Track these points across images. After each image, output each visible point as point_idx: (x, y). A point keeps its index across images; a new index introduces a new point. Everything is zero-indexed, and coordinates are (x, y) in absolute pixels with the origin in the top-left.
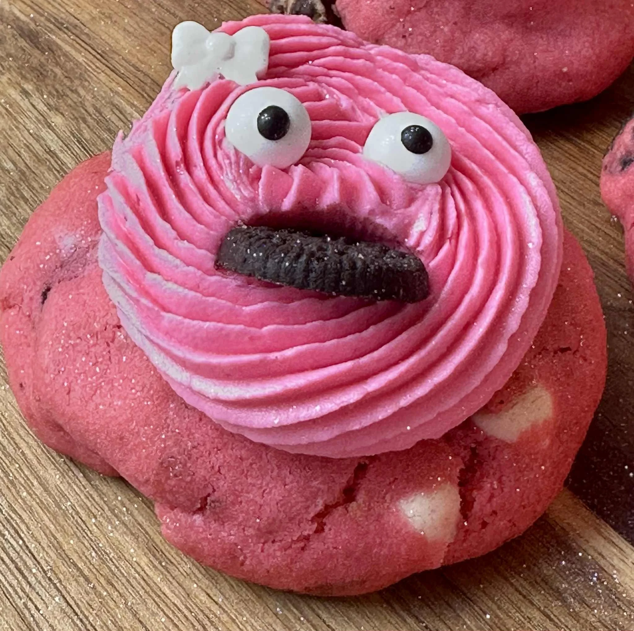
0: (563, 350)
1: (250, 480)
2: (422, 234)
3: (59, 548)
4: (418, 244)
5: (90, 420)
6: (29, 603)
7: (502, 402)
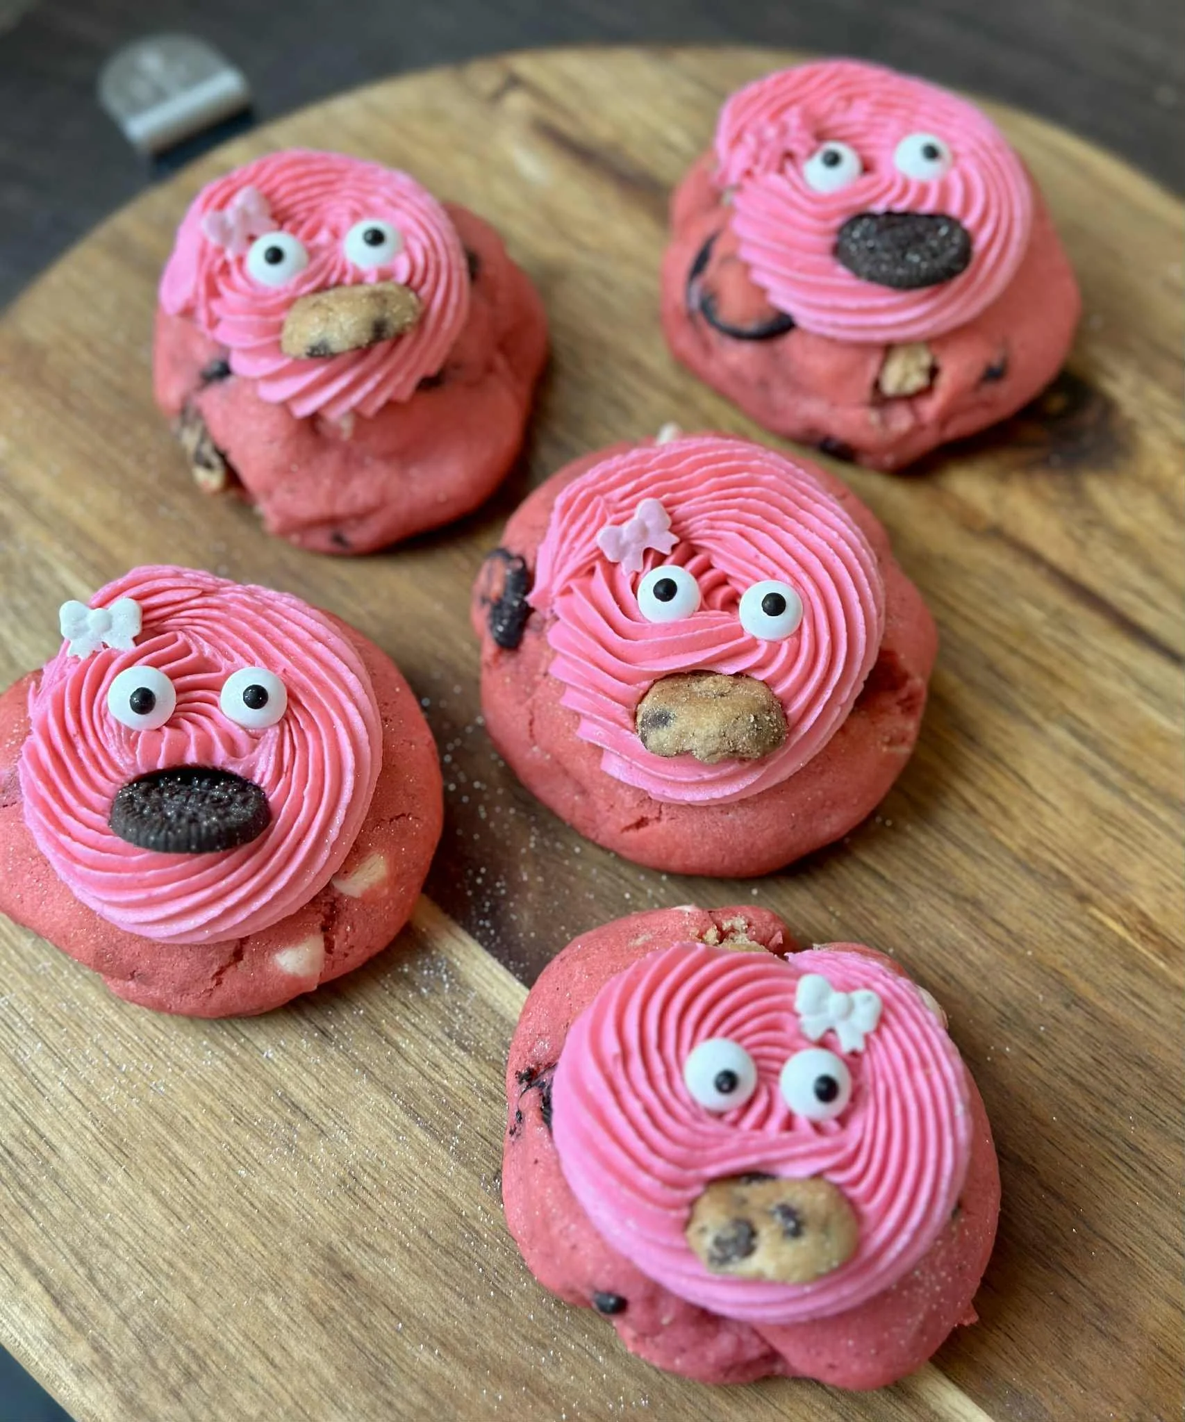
0: (397, 818)
1: (162, 959)
2: (263, 774)
3: (36, 1002)
4: (261, 781)
5: (41, 923)
6: (19, 1052)
7: (346, 872)
